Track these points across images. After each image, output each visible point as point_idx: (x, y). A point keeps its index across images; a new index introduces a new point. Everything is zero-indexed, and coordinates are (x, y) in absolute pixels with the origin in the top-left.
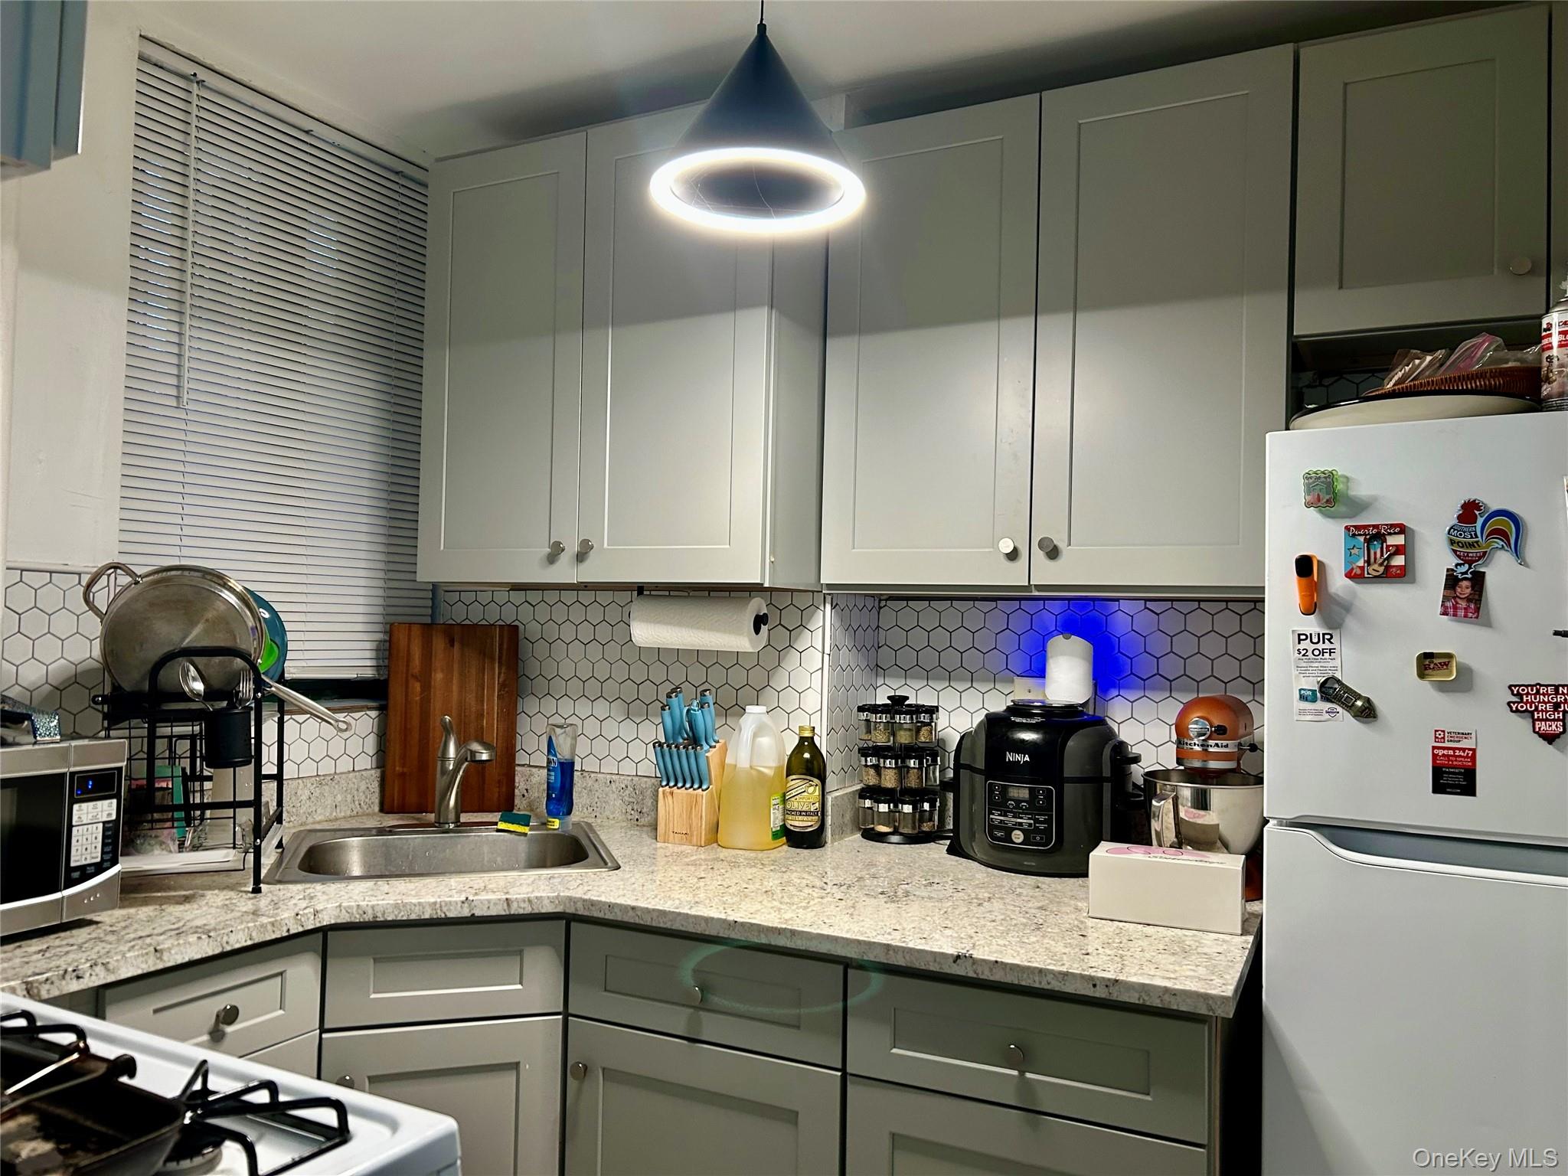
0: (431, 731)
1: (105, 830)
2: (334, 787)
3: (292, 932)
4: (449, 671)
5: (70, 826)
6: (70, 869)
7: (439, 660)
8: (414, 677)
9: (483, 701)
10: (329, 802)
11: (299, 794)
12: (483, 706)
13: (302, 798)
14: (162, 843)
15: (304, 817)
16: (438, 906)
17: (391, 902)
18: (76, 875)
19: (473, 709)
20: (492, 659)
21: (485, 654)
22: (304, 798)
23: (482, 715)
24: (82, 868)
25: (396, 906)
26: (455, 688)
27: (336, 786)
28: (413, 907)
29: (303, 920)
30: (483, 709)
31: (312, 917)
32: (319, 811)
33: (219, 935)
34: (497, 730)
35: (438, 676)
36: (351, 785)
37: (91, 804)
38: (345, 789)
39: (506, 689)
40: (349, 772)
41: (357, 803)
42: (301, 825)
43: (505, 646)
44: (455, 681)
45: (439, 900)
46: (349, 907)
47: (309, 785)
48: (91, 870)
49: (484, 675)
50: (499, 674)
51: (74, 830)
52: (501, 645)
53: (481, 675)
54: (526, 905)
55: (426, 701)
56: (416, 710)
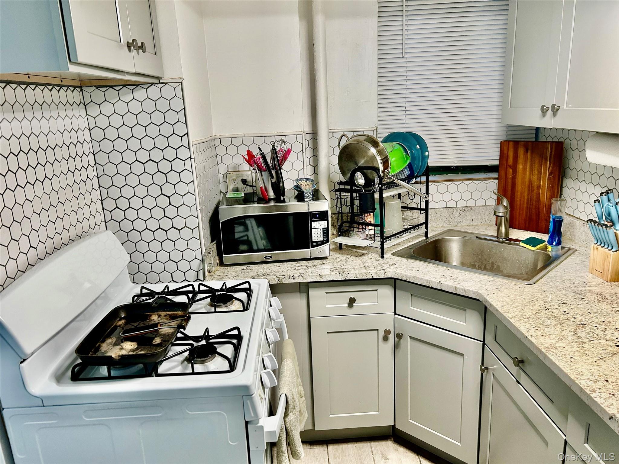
0: (516, 192)
1: (323, 231)
2: (472, 212)
3: (374, 278)
4: (525, 165)
5: (311, 229)
6: (312, 242)
7: (521, 160)
8: (510, 166)
9: (540, 180)
10: (469, 218)
11: (454, 214)
12: (540, 182)
13: (455, 216)
14: (357, 234)
15: (457, 223)
16: (429, 282)
17: (412, 275)
18: (315, 244)
19: (536, 184)
20: (546, 160)
21: (543, 157)
22: (456, 216)
23: (540, 187)
24: (317, 242)
25: (414, 277)
26: (528, 173)
27: (473, 212)
28: (420, 280)
29: (379, 274)
30: (540, 184)
31: (383, 274)
32: (464, 221)
33: (343, 274)
34: (547, 195)
35: (520, 167)
36: (481, 212)
37: (318, 222)
38: (477, 213)
39: (552, 175)
40: (483, 206)
41: (484, 219)
42: (455, 226)
43: (553, 153)
44: (528, 170)
45: (429, 279)
46: (398, 273)
47: (459, 211)
48: (320, 243)
49: (541, 167)
50: (549, 167)
51: (313, 230)
52: (551, 153)
53: (540, 167)
54: (463, 292)
55: (514, 178)
56: (510, 181)
